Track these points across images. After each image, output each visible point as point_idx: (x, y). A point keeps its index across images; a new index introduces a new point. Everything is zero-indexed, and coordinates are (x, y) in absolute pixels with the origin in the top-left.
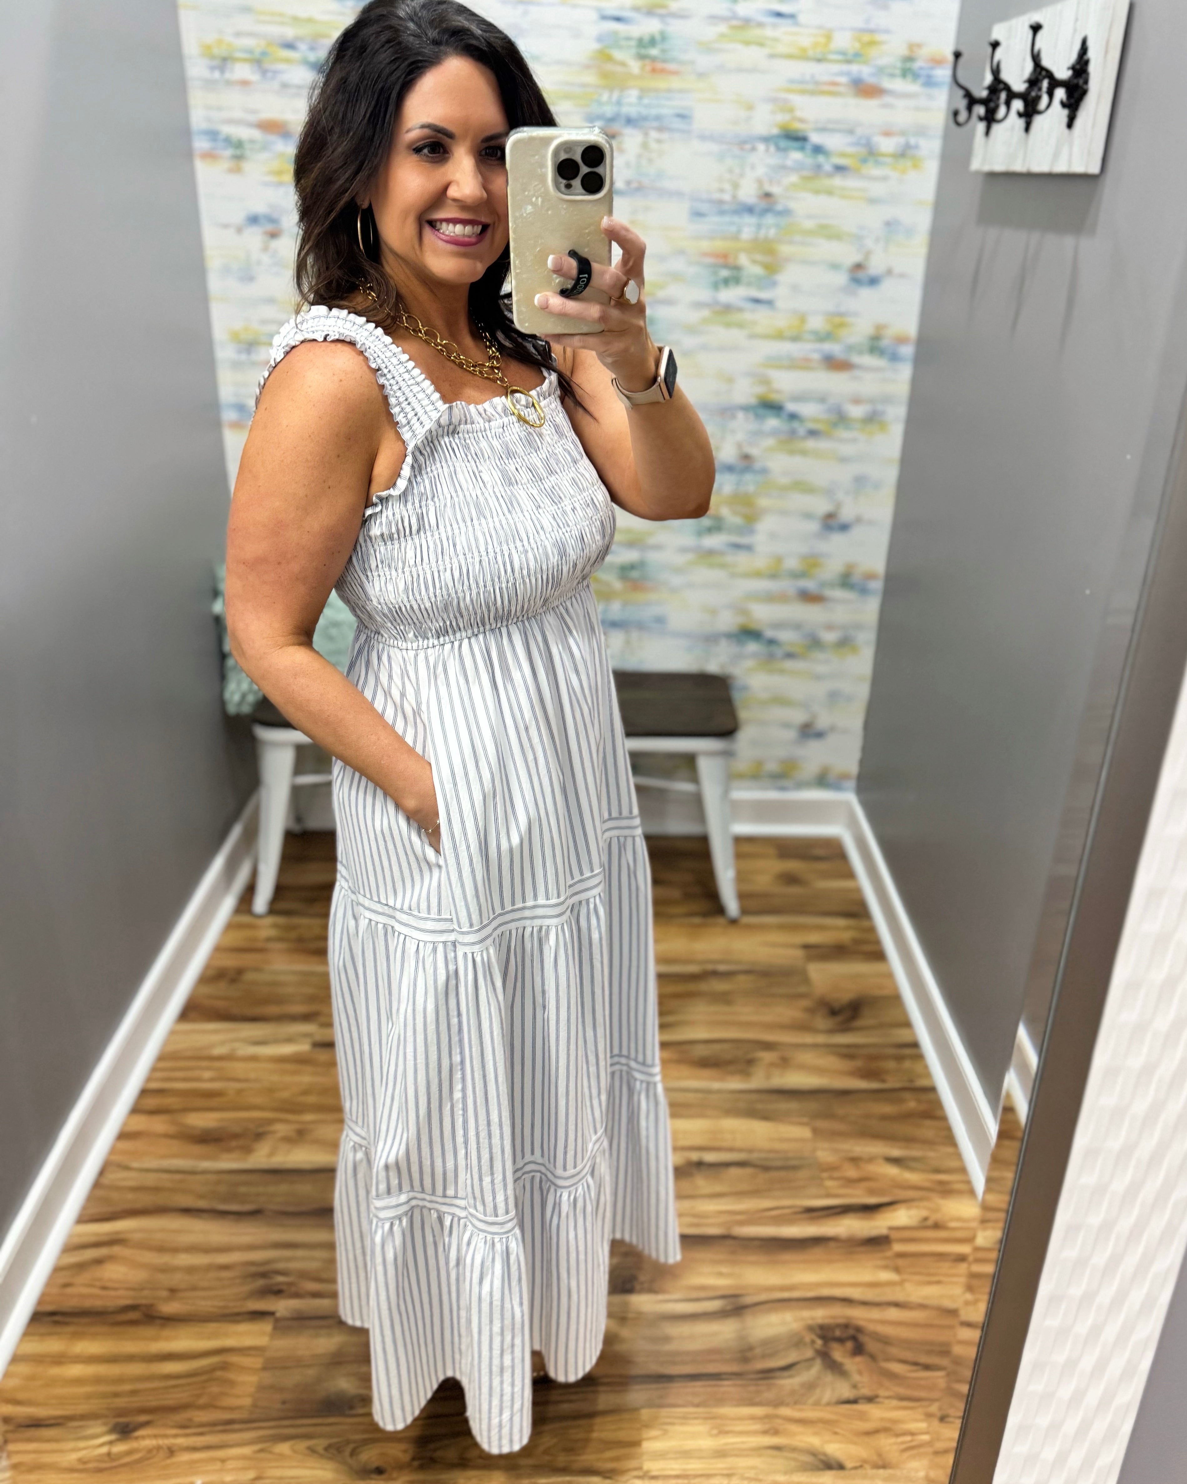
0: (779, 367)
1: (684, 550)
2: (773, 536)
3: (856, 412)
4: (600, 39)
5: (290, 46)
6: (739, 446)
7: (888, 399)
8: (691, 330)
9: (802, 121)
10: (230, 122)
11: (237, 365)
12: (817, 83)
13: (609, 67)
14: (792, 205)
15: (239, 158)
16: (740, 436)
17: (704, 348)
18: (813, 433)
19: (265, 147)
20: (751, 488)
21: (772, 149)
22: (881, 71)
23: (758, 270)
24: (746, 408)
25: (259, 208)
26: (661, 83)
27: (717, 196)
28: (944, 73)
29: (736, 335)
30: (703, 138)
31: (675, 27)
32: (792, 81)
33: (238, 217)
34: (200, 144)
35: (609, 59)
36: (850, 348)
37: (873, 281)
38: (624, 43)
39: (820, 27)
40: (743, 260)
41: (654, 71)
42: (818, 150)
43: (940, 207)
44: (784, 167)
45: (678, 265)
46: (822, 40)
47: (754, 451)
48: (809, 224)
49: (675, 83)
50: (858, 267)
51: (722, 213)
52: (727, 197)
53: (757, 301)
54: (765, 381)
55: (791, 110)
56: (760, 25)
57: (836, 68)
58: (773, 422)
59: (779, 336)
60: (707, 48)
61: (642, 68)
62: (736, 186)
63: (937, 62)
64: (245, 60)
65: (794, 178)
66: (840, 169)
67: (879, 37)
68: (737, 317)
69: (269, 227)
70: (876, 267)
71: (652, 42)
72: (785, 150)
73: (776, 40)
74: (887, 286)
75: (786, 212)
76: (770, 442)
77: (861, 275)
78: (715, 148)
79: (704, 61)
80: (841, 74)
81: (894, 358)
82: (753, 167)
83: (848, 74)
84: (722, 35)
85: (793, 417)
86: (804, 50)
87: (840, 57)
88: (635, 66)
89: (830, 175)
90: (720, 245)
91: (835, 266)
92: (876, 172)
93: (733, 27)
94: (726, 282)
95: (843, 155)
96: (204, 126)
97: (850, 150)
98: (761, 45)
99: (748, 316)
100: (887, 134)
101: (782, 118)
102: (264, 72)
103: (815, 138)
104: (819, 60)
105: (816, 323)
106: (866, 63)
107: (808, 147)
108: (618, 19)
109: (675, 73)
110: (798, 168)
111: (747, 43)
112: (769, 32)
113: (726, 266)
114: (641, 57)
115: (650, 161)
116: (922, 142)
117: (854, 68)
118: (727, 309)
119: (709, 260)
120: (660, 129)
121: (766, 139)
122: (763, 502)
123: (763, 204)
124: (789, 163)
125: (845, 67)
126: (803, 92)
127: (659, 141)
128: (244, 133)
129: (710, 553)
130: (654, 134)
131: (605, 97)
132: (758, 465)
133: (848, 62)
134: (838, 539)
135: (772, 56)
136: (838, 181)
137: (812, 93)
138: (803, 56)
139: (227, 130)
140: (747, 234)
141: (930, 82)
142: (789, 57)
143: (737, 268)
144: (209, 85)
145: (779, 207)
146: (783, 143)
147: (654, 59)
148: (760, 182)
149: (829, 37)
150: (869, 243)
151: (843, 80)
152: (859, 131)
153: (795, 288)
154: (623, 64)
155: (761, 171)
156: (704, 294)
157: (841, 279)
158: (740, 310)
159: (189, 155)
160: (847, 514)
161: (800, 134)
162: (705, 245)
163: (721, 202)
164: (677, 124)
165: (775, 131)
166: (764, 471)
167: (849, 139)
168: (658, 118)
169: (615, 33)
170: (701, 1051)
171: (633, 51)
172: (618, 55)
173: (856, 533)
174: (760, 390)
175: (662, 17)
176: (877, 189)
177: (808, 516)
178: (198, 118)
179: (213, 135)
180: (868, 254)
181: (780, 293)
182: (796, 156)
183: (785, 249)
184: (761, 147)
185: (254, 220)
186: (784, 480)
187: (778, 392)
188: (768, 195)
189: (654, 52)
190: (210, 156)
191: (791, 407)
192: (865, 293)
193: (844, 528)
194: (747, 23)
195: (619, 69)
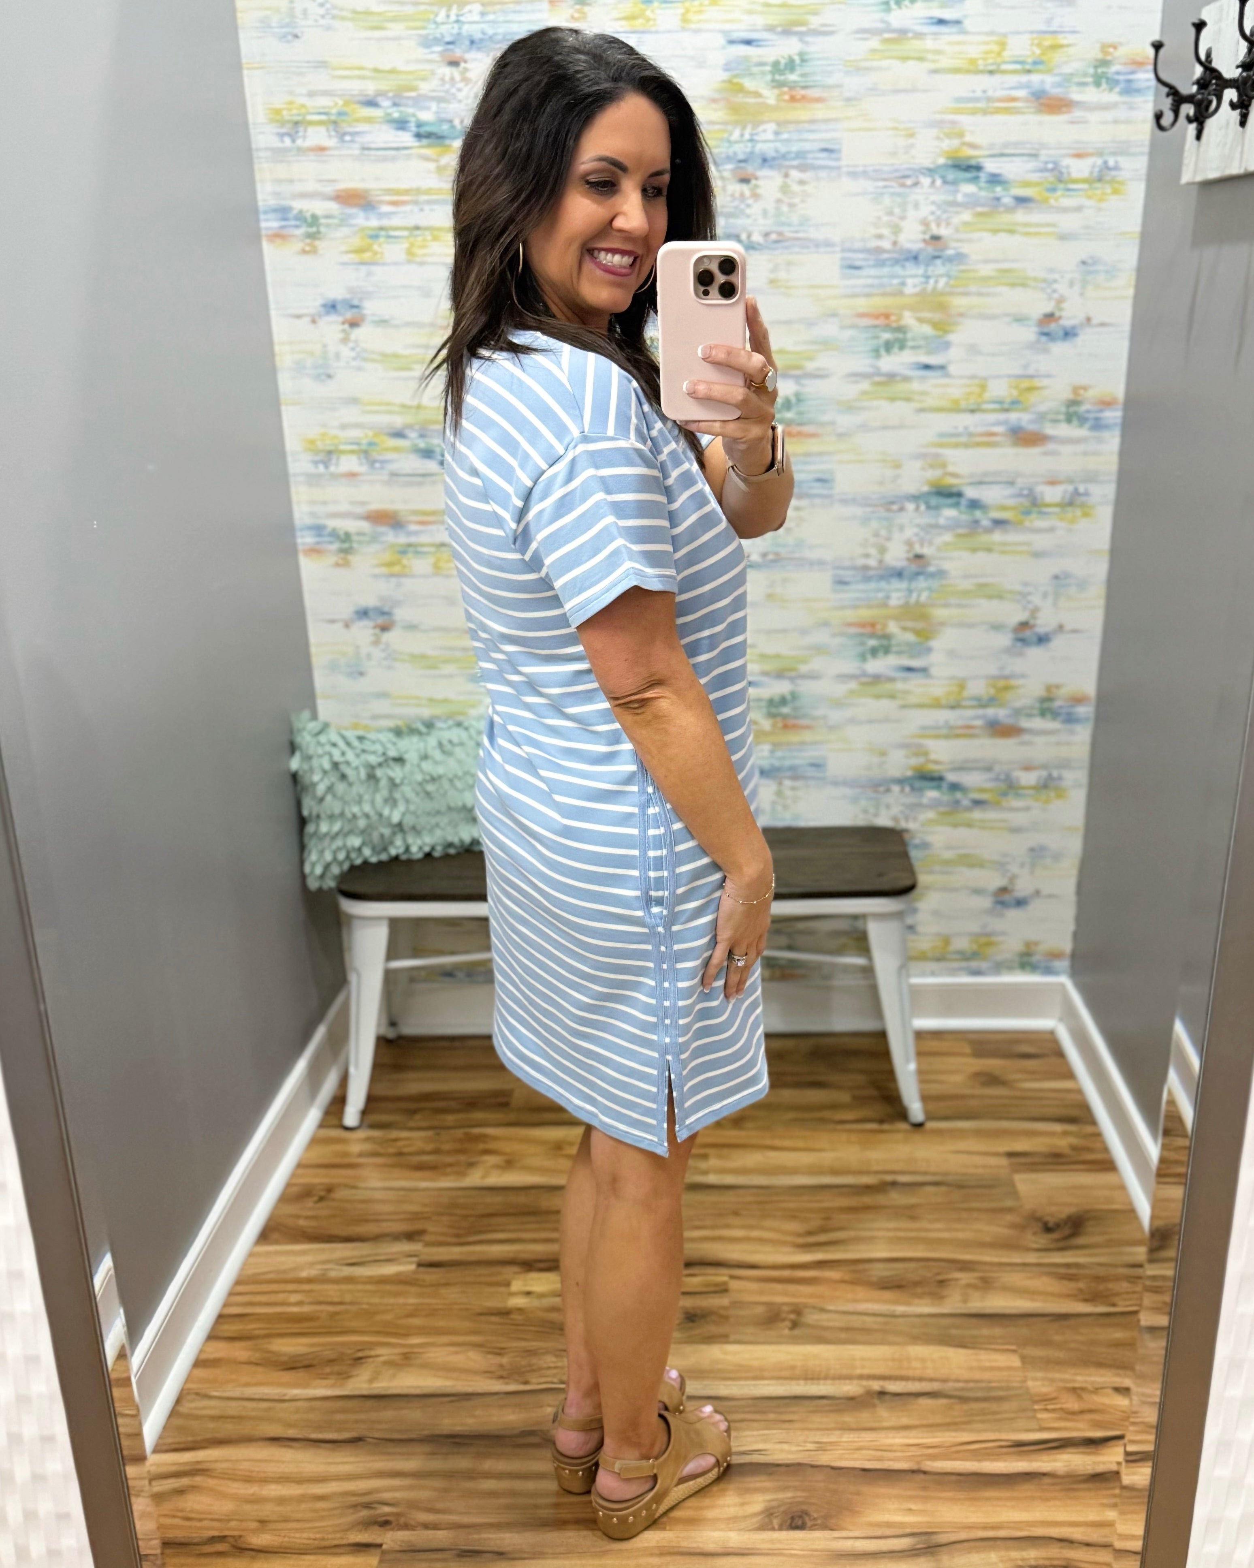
0: (956, 446)
1: (843, 678)
2: (952, 654)
3: (1052, 494)
4: (727, 68)
5: (371, 103)
6: (909, 544)
7: (1091, 478)
8: (849, 407)
9: (973, 146)
10: (303, 196)
11: (313, 480)
12: (989, 99)
13: (740, 99)
14: (965, 249)
15: (313, 236)
16: (910, 532)
17: (864, 427)
18: (999, 523)
19: (344, 221)
20: (924, 596)
21: (939, 182)
22: (1067, 79)
23: (927, 330)
24: (915, 498)
25: (337, 293)
26: (802, 113)
27: (873, 244)
28: (1146, 77)
29: (902, 409)
30: (853, 175)
31: (816, 46)
32: (959, 100)
33: (313, 305)
34: (269, 224)
35: (741, 89)
36: (1042, 417)
37: (1068, 334)
38: (755, 70)
39: (992, 33)
40: (909, 319)
41: (793, 99)
42: (995, 180)
43: (1146, 239)
44: (954, 204)
45: (830, 329)
46: (995, 48)
47: (926, 551)
48: (986, 270)
49: (819, 112)
50: (1050, 317)
51: (881, 264)
52: (886, 244)
53: (927, 367)
54: (939, 463)
55: (961, 135)
56: (919, 36)
57: (1012, 80)
58: (949, 513)
59: (955, 408)
60: (856, 68)
61: (779, 97)
62: (897, 230)
63: (1139, 64)
64: (320, 123)
65: (966, 216)
66: (1022, 201)
67: (1062, 40)
68: (900, 388)
69: (349, 315)
70: (1070, 316)
71: (791, 65)
72: (955, 183)
73: (938, 52)
74: (1085, 337)
75: (960, 257)
76: (948, 537)
77: (1053, 327)
78: (869, 185)
79: (854, 83)
80: (1020, 87)
81: (1098, 425)
82: (916, 206)
83: (1027, 86)
84: (874, 51)
85: (974, 504)
86: (973, 61)
87: (1018, 67)
88: (770, 96)
89: (1010, 210)
90: (879, 303)
91: (1020, 319)
92: (1066, 202)
93: (887, 41)
94: (888, 347)
95: (1027, 184)
96: (272, 202)
97: (1035, 177)
98: (921, 59)
99: (916, 386)
100: (1079, 156)
101: (947, 144)
102: (342, 136)
103: (991, 166)
104: (991, 72)
105: (999, 389)
106: (1049, 71)
107: (983, 176)
108: (748, 42)
109: (818, 100)
110: (971, 203)
111: (905, 59)
112: (929, 44)
113: (887, 328)
114: (778, 85)
115: (792, 206)
116: (1123, 161)
117: (1035, 78)
118: (891, 377)
119: (865, 322)
120: (802, 168)
121: (930, 171)
122: (940, 613)
123: (930, 250)
124: (960, 198)
125: (1024, 78)
126: (974, 112)
127: (802, 182)
128: (319, 207)
129: (877, 679)
130: (795, 174)
131: (736, 135)
132: (932, 569)
133: (1029, 71)
134: (1035, 653)
135: (935, 71)
136: (1020, 216)
137: (985, 112)
138: (972, 69)
139: (298, 205)
140: (912, 286)
141: (1129, 89)
142: (956, 71)
143: (901, 329)
144: (279, 154)
145: (950, 252)
146: (951, 175)
147: (792, 86)
148: (925, 223)
149: (1003, 45)
150: (1062, 288)
151: (1021, 93)
152: (1044, 155)
153: (973, 349)
154: (757, 94)
155: (925, 210)
156: (863, 364)
157: (1029, 333)
158: (906, 379)
159: (255, 237)
160: (1045, 622)
161: (973, 162)
162: (862, 304)
163: (878, 250)
164: (823, 160)
165: (941, 161)
166: (941, 574)
167: (1032, 165)
168: (800, 155)
169: (746, 58)
170: (879, 1271)
171: (769, 77)
172: (749, 84)
173: (1058, 643)
174: (933, 474)
175: (801, 35)
176: (1069, 222)
177: (997, 627)
178: (265, 195)
179: (283, 212)
180: (1060, 301)
181: (954, 358)
182: (969, 188)
183: (959, 302)
184: (926, 181)
185: (332, 307)
186: (966, 585)
187: (955, 475)
188: (936, 238)
189: (792, 77)
190: (278, 236)
191: (971, 493)
192: (1059, 348)
193: (1042, 640)
194: (903, 33)
195: (752, 100)
